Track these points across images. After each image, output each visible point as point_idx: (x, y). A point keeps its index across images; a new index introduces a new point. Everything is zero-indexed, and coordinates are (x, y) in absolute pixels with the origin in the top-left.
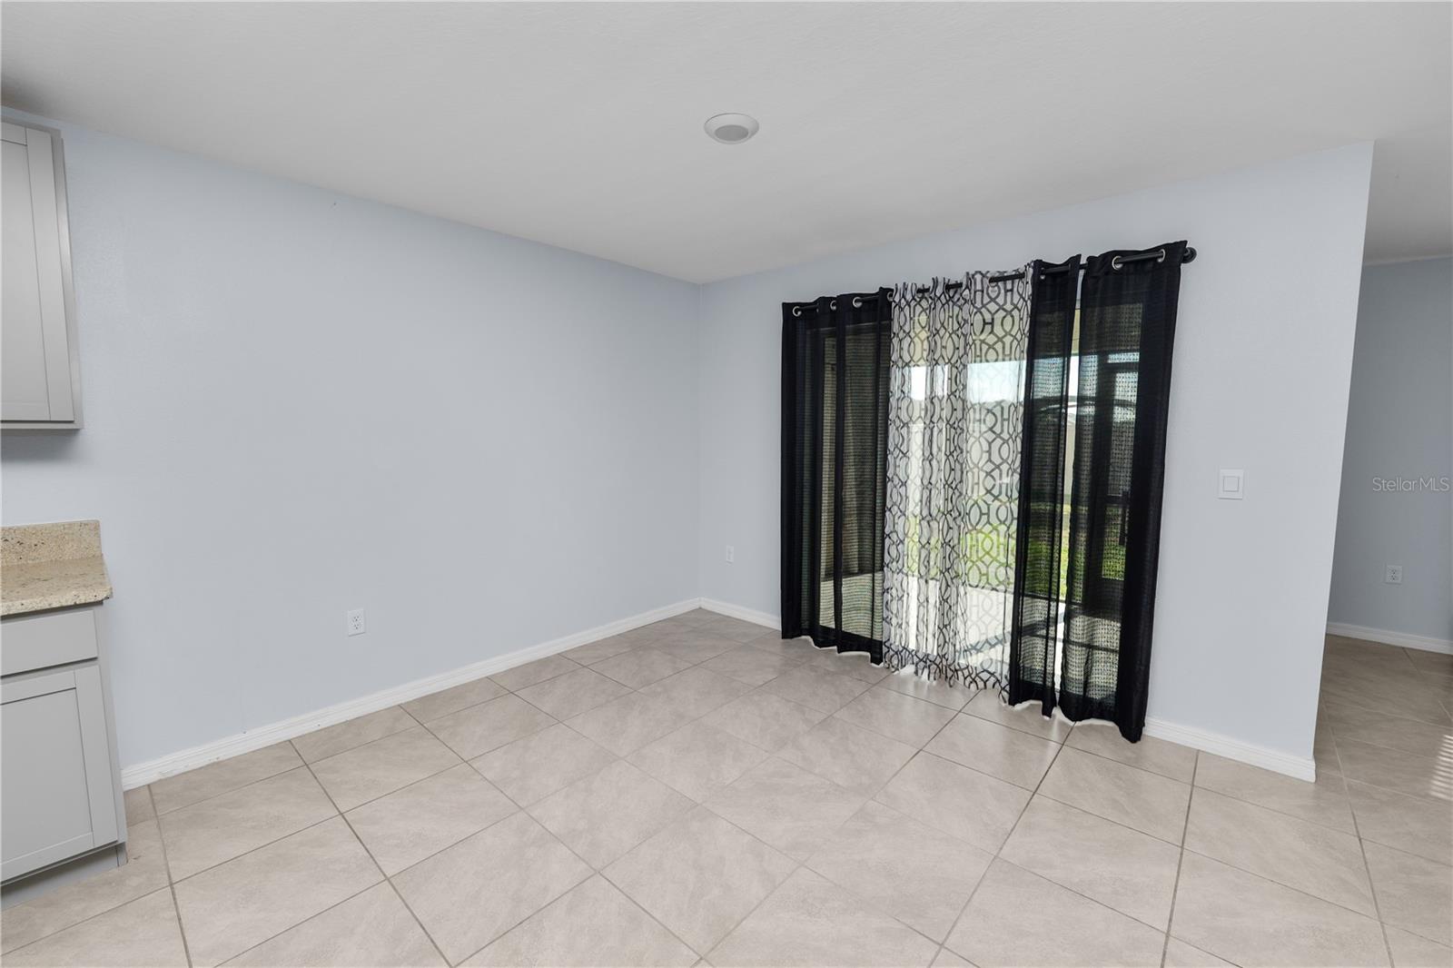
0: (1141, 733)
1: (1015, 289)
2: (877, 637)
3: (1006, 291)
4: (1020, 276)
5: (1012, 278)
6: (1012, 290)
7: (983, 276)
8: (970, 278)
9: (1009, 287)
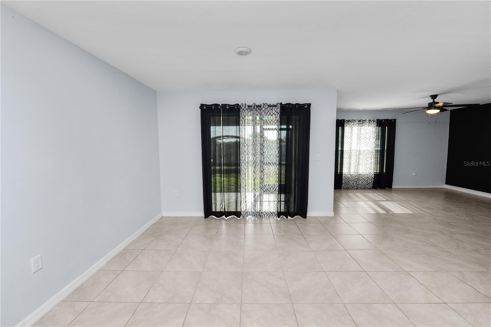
0: (306, 216)
1: (273, 109)
2: (239, 210)
3: (271, 109)
4: (275, 106)
5: (272, 106)
6: (272, 109)
7: (267, 105)
8: (264, 104)
9: (272, 108)
